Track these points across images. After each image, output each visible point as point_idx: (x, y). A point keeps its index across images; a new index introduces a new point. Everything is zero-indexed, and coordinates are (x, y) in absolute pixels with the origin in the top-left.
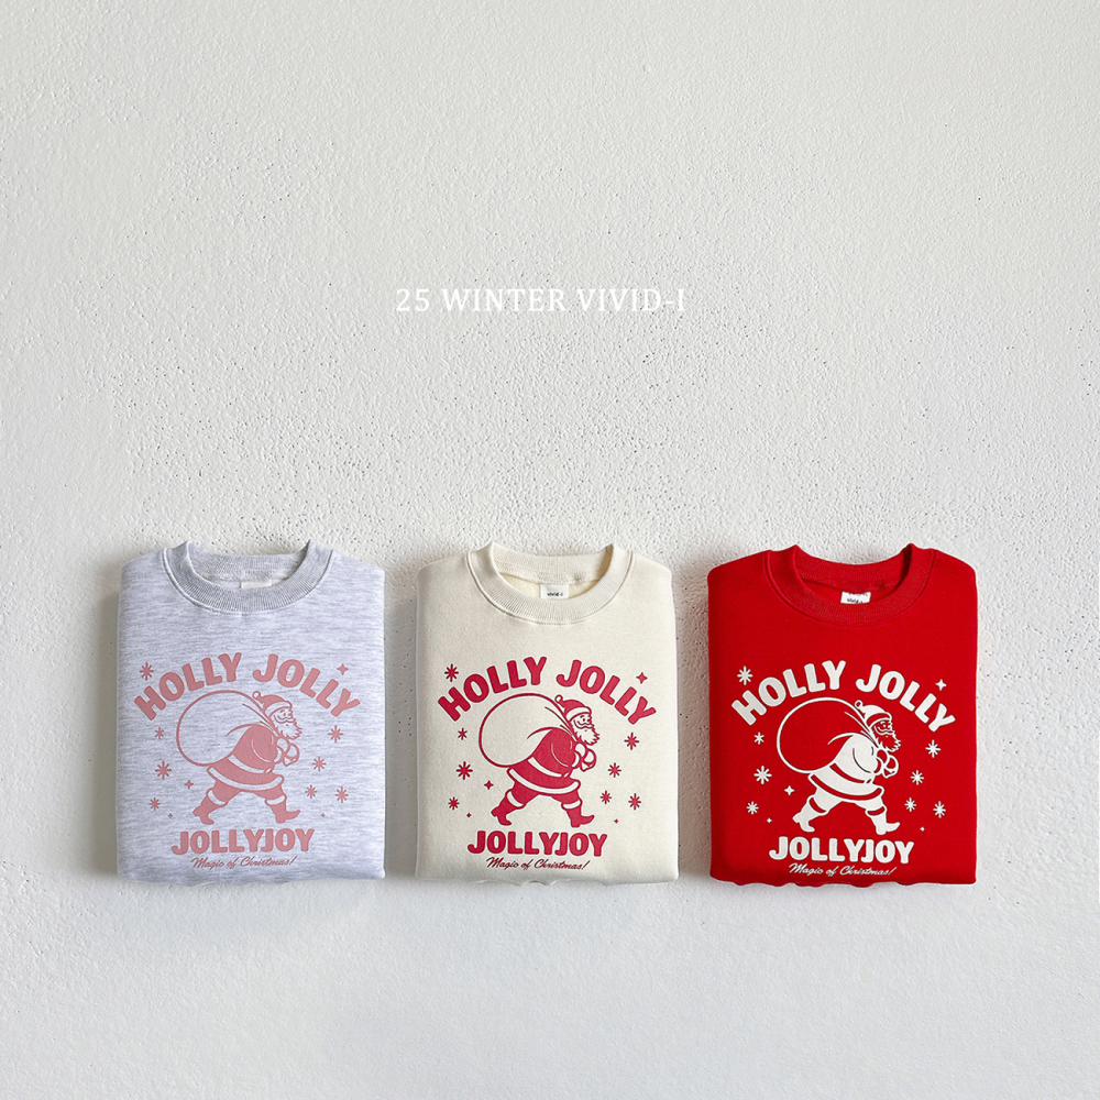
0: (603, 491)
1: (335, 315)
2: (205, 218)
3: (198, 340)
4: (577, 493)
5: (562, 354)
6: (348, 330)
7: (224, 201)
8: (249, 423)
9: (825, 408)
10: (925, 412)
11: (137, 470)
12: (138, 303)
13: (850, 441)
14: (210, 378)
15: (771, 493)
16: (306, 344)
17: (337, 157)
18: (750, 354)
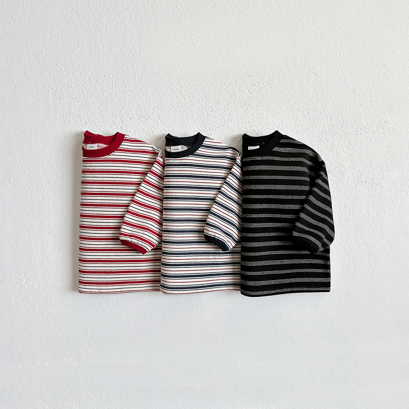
0: (237, 124)
1: (134, 63)
2: (84, 28)
3: (83, 74)
4: (227, 125)
5: (219, 74)
6: (139, 68)
7: (91, 22)
8: (104, 105)
9: (317, 90)
10: (353, 91)
11: (62, 123)
12: (60, 61)
13: (327, 102)
14: (88, 88)
15: (298, 122)
16: (124, 74)
17: (132, 4)
18: (288, 72)
